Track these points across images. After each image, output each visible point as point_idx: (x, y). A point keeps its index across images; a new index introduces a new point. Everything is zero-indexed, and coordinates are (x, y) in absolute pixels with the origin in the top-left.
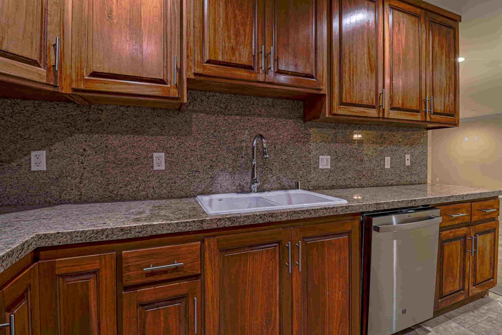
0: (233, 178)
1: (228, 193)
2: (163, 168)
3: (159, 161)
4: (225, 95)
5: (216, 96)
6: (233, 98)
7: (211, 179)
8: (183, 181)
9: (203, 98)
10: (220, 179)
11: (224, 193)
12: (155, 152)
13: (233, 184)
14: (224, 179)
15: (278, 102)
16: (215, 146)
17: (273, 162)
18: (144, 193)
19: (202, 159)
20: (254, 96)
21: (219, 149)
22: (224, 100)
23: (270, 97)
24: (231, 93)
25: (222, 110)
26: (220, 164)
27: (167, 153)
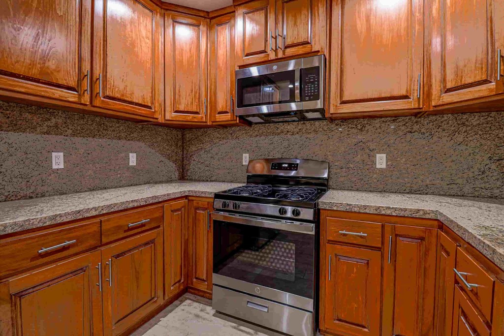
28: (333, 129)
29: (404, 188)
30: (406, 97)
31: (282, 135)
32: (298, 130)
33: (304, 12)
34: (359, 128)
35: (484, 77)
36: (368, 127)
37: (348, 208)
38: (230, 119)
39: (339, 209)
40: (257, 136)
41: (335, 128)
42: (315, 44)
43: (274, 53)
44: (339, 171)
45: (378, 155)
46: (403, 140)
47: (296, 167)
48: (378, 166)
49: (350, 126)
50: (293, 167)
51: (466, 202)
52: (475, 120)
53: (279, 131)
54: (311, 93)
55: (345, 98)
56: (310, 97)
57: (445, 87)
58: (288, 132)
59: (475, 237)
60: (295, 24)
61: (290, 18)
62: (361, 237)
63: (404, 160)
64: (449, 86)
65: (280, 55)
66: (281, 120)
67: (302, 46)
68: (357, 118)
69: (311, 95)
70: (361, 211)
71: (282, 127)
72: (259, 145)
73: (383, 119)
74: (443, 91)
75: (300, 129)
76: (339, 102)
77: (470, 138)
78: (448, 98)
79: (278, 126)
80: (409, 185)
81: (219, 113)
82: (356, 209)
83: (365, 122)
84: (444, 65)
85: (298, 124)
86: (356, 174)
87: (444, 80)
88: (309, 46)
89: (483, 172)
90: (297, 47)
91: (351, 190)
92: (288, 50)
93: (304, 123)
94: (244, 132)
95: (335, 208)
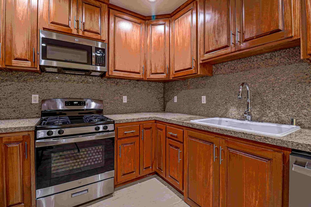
0: (238, 110)
1: (235, 119)
2: (205, 103)
3: (204, 99)
4: (233, 61)
5: (229, 64)
6: (239, 62)
7: (226, 110)
8: (213, 109)
9: (222, 67)
10: (230, 110)
11: (233, 118)
12: (202, 95)
13: (239, 114)
14: (233, 111)
15: (276, 54)
16: (228, 92)
17: (271, 101)
18: (199, 113)
19: (221, 99)
20: (254, 56)
21: (230, 93)
22: (233, 65)
23: (268, 52)
24: (237, 59)
25: (232, 71)
26: (230, 101)
27: (206, 96)
28: (103, 82)
29: (133, 111)
30: (139, 73)
31: (70, 83)
32: (82, 81)
33: (96, 15)
34: (116, 83)
35: (163, 72)
36: (119, 83)
37: (127, 121)
38: (30, 66)
39: (123, 122)
40: (47, 81)
41: (104, 82)
42: (103, 36)
43: (76, 30)
44: (106, 105)
45: (124, 97)
46: (133, 91)
47: (84, 103)
48: (124, 102)
49: (111, 81)
50: (82, 103)
51: (158, 113)
52: (153, 84)
53: (67, 80)
54: (101, 62)
55: (116, 69)
56: (100, 64)
57: (151, 72)
58: (74, 81)
59: (175, 121)
60: (91, 19)
61: (88, 14)
62: (132, 133)
63: (133, 99)
64: (153, 72)
65: (81, 33)
66: (74, 73)
67: (95, 34)
68: (115, 78)
69: (100, 63)
70: (132, 121)
71: (69, 77)
72: (49, 88)
73: (125, 80)
74: (151, 74)
75: (83, 80)
76: (113, 70)
77: (152, 91)
78: (152, 76)
79: (66, 77)
80: (135, 109)
81: (16, 59)
82: (130, 121)
83: (118, 81)
84: (151, 65)
85: (81, 77)
86: (114, 106)
87: (151, 70)
88: (99, 36)
89: (155, 103)
90: (92, 33)
91: (112, 114)
92: (86, 33)
93: (86, 77)
94: (32, 77)
95: (121, 122)
